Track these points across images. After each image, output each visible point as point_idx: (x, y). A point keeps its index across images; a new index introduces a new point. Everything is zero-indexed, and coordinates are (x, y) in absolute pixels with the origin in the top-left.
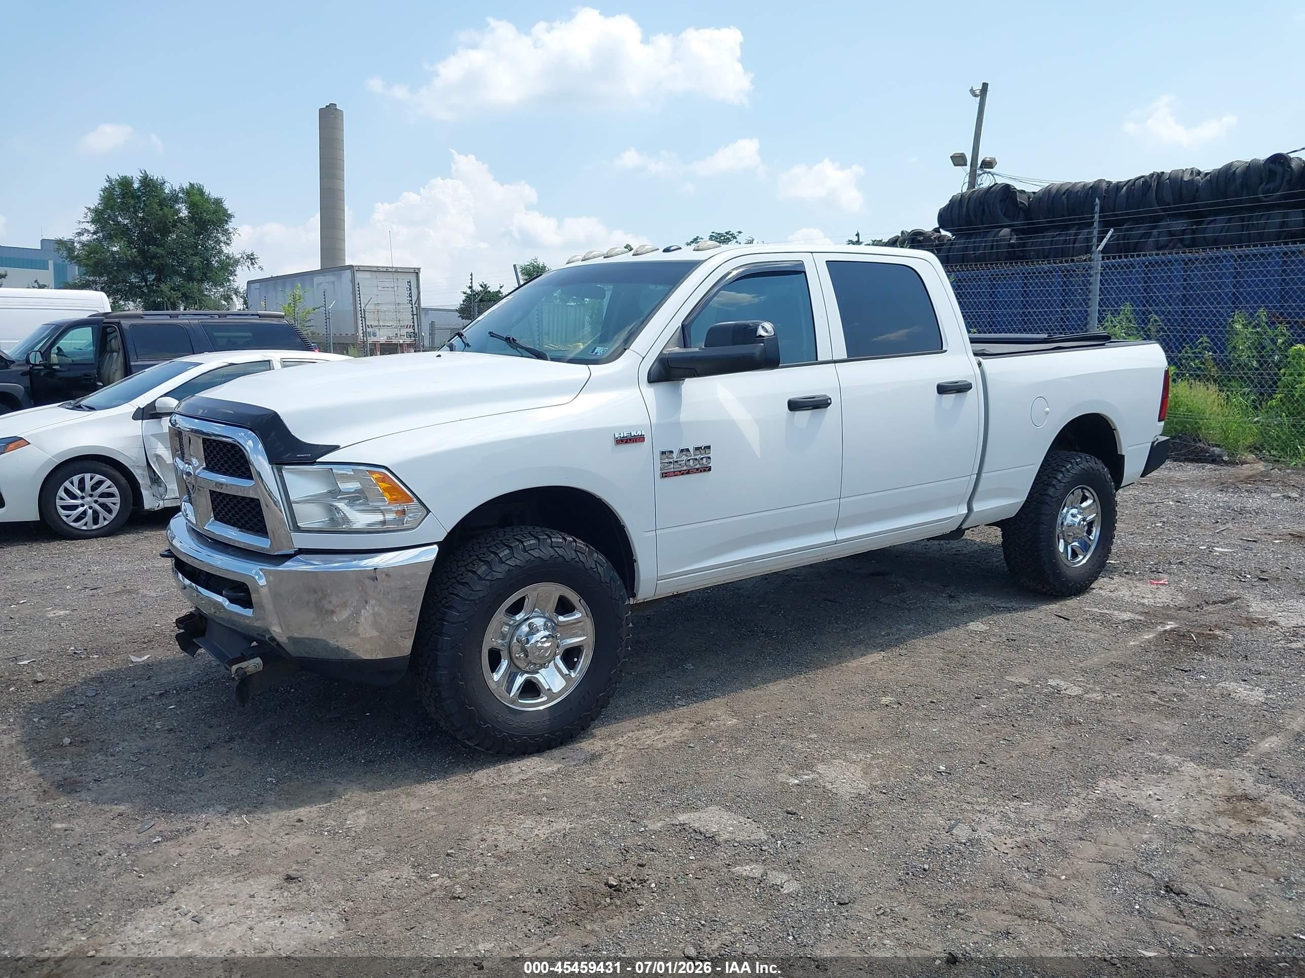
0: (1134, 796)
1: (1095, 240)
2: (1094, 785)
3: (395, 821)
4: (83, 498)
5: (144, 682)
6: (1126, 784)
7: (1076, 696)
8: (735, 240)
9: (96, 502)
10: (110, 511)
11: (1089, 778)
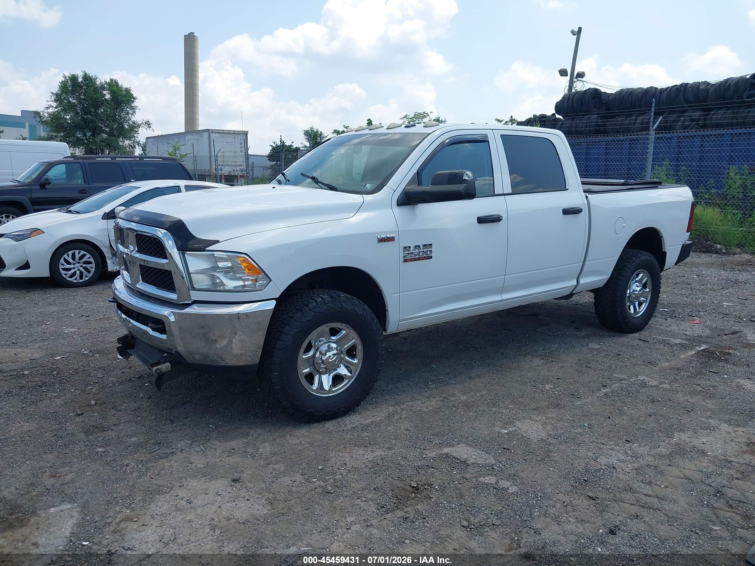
0: (696, 442)
1: (651, 123)
2: (672, 436)
3: (286, 449)
4: (74, 264)
5: (128, 370)
6: (690, 435)
7: (655, 386)
8: (429, 117)
9: (81, 266)
10: (89, 272)
11: (669, 432)
